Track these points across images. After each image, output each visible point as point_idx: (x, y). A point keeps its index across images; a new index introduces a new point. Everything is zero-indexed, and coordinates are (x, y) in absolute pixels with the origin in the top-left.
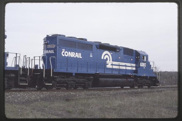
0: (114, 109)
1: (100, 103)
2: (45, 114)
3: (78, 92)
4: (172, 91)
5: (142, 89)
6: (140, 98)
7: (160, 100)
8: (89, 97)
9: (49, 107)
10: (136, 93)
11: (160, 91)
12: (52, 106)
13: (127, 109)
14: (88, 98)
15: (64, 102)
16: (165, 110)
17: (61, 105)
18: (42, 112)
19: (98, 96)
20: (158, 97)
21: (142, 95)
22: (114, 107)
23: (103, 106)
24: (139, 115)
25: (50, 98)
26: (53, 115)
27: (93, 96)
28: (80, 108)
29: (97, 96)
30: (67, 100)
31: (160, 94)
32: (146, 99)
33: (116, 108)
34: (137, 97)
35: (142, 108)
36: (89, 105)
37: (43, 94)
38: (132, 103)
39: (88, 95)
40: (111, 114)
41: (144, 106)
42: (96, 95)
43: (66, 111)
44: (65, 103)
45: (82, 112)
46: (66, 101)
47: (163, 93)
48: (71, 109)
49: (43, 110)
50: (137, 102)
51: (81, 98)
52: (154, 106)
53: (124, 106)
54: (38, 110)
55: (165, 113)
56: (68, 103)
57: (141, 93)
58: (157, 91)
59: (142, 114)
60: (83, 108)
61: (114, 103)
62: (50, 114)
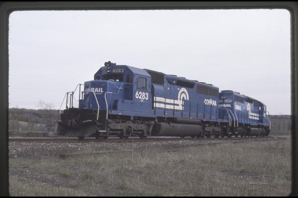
0: (140, 173)
1: (117, 162)
2: (25, 179)
3: (80, 144)
4: (233, 145)
5: (185, 141)
6: (182, 154)
7: (213, 158)
8: (98, 152)
9: (32, 167)
10: (175, 146)
11: (214, 144)
12: (37, 165)
13: (161, 173)
14: (97, 154)
15: (56, 160)
16: (221, 174)
17: (53, 165)
18: (20, 176)
19: (114, 149)
20: (210, 153)
21: (185, 150)
22: (139, 168)
23: (122, 167)
24: (179, 181)
25: (34, 153)
26: (38, 180)
27: (106, 151)
28: (83, 169)
29: (112, 151)
30: (63, 157)
31: (214, 149)
32: (190, 156)
33: (142, 170)
34: (176, 153)
35: (184, 171)
36: (98, 164)
37: (21, 145)
38: (167, 162)
39: (96, 149)
40: (134, 180)
41: (188, 168)
42: (110, 149)
43: (61, 174)
44: (58, 162)
45: (87, 177)
46: (61, 158)
47: (218, 147)
48: (68, 171)
49: (22, 172)
50: (177, 160)
51: (85, 154)
52: (203, 168)
53: (156, 168)
54: (14, 172)
55: (221, 180)
56: (63, 161)
57: (183, 146)
58: (209, 144)
59: (184, 181)
60: (89, 170)
61: (138, 162)
62: (34, 180)
